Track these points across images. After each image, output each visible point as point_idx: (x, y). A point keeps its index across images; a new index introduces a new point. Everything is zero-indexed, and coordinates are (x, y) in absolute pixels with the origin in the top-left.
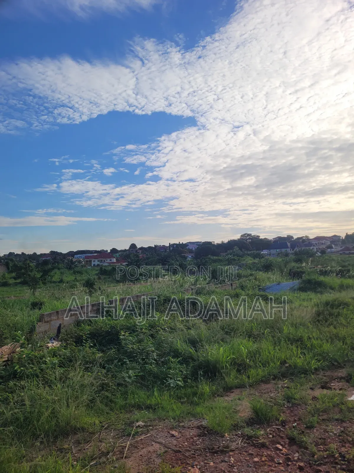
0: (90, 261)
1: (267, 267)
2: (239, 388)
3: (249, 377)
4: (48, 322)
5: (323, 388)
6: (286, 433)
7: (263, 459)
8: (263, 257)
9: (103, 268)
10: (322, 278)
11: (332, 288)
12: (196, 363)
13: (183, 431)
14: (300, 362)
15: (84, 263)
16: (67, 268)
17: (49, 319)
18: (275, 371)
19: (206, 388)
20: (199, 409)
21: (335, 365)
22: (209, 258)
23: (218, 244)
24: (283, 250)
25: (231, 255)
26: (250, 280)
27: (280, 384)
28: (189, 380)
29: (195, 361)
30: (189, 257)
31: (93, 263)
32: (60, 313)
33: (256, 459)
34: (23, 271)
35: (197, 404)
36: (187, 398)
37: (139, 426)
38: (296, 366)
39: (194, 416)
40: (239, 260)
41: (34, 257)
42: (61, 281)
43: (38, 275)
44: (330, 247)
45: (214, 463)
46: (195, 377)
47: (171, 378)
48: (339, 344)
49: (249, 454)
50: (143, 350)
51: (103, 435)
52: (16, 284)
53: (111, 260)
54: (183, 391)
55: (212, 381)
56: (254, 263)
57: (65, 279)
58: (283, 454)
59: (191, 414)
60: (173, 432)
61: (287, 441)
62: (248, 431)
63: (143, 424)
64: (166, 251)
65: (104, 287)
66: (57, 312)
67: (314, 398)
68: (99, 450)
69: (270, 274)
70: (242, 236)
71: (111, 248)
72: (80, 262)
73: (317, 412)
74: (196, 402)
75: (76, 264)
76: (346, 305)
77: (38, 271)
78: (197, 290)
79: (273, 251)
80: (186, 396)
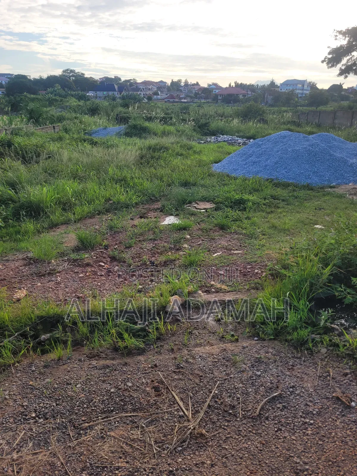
1: (94, 111)
2: (65, 224)
3: (74, 214)
5: (141, 217)
6: (108, 254)
7: (88, 274)
8: (88, 100)
10: (147, 124)
11: (155, 134)
12: (17, 204)
13: (7, 264)
14: (123, 198)
18: (100, 208)
19: (29, 225)
20: (23, 245)
21: (152, 199)
22: (26, 96)
23: (35, 79)
24: (111, 93)
25: (52, 94)
26: (74, 123)
27: (104, 217)
28: (10, 220)
29: (15, 202)
33: (81, 275)
35: (20, 241)
36: (9, 237)
38: (119, 203)
39: (18, 250)
40: (61, 101)
44: (156, 94)
45: (41, 283)
46: (17, 218)
48: (157, 182)
49: (75, 272)
54: (4, 231)
55: (37, 219)
56: (79, 105)
58: (105, 269)
59: (15, 249)
61: (109, 259)
62: (73, 256)
67: (135, 226)
69: (96, 119)
70: (64, 71)
73: (135, 235)
74: (20, 239)
76: (167, 149)
78: (12, 131)
79: (100, 94)
80: (8, 235)
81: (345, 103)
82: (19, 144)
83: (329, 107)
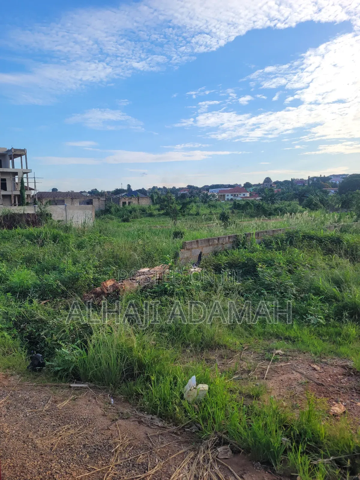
0: (224, 196)
4: (189, 250)
9: (237, 202)
12: (340, 304)
13: (325, 367)
15: (218, 197)
16: (202, 202)
17: (190, 248)
19: (351, 330)
20: (343, 349)
22: (358, 193)
28: (331, 319)
29: (339, 301)
30: (332, 192)
31: (226, 197)
32: (200, 242)
34: (166, 203)
35: (340, 344)
36: (329, 337)
37: (278, 354)
39: (338, 355)
41: (174, 191)
42: (198, 214)
43: (178, 208)
46: (338, 318)
47: (311, 315)
50: (281, 283)
51: (244, 355)
52: (160, 215)
53: (244, 195)
54: (325, 329)
55: (359, 324)
57: (201, 212)
59: (334, 353)
60: (315, 366)
63: (283, 353)
64: (304, 185)
65: (238, 221)
66: (197, 241)
68: (241, 367)
71: (245, 183)
72: (214, 196)
74: (340, 342)
75: (211, 198)
77: (178, 204)
78: (341, 228)
80: (328, 335)
82: (348, 241)
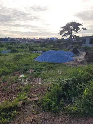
1: (2, 46)
5: (13, 76)
6: (2, 89)
8: (1, 43)
10: (17, 49)
11: (19, 52)
14: (8, 71)
21: (17, 70)
24: (7, 41)
27: (2, 77)
38: (7, 72)
44: (20, 41)
48: (19, 65)
67: (11, 79)
69: (2, 48)
73: (11, 82)
76: (22, 55)
79: (4, 42)
81: (65, 42)
83: (62, 43)
